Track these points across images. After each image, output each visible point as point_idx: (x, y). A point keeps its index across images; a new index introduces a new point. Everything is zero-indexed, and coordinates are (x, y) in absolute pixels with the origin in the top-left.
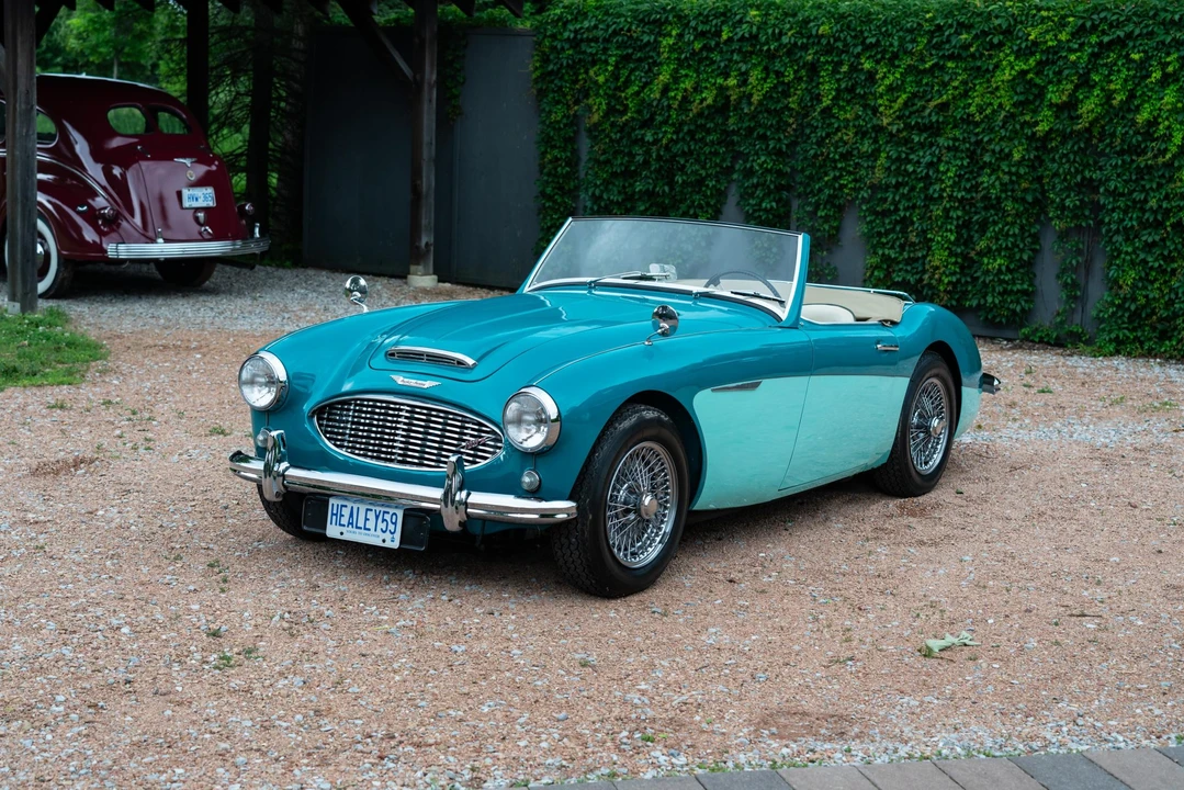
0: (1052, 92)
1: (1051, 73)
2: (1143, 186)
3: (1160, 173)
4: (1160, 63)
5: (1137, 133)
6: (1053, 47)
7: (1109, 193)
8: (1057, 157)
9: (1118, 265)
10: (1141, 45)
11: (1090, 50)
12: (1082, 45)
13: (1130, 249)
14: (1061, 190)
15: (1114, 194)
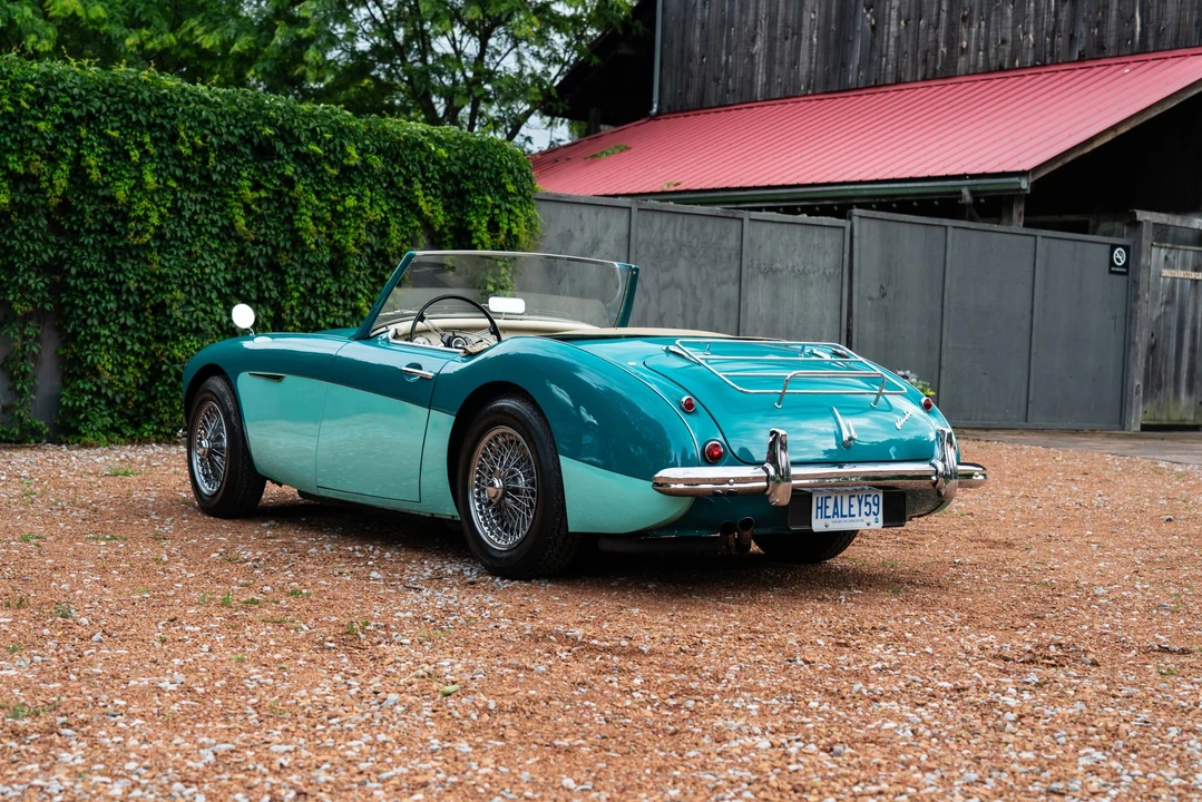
0: (13, 161)
1: (8, 139)
2: (120, 266)
3: (134, 253)
4: (135, 142)
5: (111, 211)
6: (8, 113)
7: (82, 273)
8: (16, 233)
9: (94, 351)
10: (112, 121)
11: (57, 121)
12: (45, 114)
13: (107, 332)
14: (25, 270)
15: (88, 275)
